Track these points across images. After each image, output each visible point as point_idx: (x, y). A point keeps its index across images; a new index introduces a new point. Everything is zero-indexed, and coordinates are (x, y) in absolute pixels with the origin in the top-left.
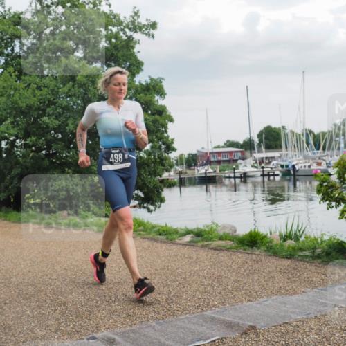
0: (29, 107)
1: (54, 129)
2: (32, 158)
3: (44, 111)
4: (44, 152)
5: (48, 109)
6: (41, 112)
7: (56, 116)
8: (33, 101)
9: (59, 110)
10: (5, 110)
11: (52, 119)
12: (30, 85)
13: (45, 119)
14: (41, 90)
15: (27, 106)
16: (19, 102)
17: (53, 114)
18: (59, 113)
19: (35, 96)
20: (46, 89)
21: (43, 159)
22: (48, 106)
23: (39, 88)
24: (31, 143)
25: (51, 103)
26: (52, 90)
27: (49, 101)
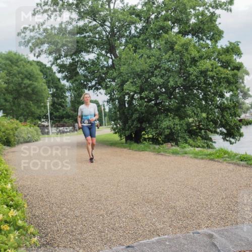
0: (143, 71)
1: (160, 86)
2: (145, 106)
3: (152, 73)
4: (153, 102)
5: (155, 72)
6: (150, 74)
7: (161, 76)
8: (146, 67)
9: (163, 72)
10: (127, 74)
11: (158, 79)
12: (142, 55)
13: (153, 78)
14: (150, 58)
15: (141, 70)
16: (136, 68)
17: (159, 75)
18: (163, 74)
19: (146, 63)
20: (153, 57)
21: (153, 107)
22: (155, 69)
23: (149, 57)
24: (144, 96)
25: (157, 67)
26: (158, 58)
27: (156, 66)
